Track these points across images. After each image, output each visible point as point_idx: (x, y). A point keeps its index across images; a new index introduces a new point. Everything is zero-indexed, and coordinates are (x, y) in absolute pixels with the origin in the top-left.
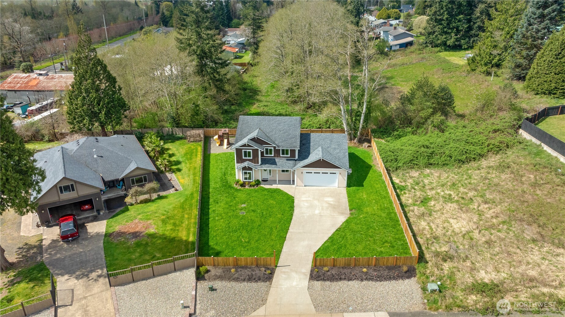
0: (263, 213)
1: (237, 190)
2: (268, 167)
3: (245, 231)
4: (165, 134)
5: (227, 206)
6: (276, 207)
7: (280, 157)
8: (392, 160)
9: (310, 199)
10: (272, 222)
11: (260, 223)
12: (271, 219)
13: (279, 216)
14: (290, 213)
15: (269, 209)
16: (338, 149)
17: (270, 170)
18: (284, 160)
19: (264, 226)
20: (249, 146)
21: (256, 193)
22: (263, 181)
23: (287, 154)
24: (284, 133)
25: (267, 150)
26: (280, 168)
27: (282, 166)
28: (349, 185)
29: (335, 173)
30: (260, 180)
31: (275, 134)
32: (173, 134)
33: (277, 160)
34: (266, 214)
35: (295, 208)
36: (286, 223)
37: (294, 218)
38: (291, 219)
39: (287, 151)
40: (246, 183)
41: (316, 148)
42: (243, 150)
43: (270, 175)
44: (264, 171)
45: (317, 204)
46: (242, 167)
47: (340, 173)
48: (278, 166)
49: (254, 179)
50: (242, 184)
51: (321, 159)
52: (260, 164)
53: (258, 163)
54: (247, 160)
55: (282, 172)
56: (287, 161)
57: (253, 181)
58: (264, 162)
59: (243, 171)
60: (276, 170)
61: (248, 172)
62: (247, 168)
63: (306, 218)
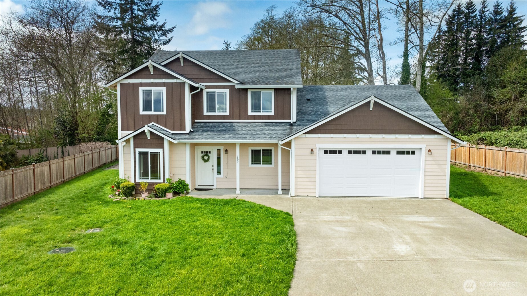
0: (152, 250)
1: (107, 203)
5: (25, 231)
6: (220, 233)
7: (248, 117)
9: (347, 218)
10: (181, 286)
12: (183, 272)
13: (228, 260)
17: (219, 152)
18: (259, 126)
20: (158, 73)
22: (197, 189)
23: (267, 108)
24: (260, 67)
25: (211, 96)
26: (244, 138)
29: (413, 153)
30: (189, 183)
33: (237, 126)
34: (169, 253)
40: (143, 186)
42: (141, 89)
43: (219, 173)
44: (203, 161)
45: (386, 230)
46: (135, 137)
47: (429, 151)
48: (240, 136)
49: (167, 177)
50: (129, 188)
51: (372, 102)
52: (187, 131)
53: (183, 128)
54: (150, 119)
55: (252, 163)
56: (267, 128)
57: (166, 181)
58: (201, 130)
59: (138, 150)
60: (234, 145)
61: (150, 150)
62: (149, 138)
63: (361, 268)
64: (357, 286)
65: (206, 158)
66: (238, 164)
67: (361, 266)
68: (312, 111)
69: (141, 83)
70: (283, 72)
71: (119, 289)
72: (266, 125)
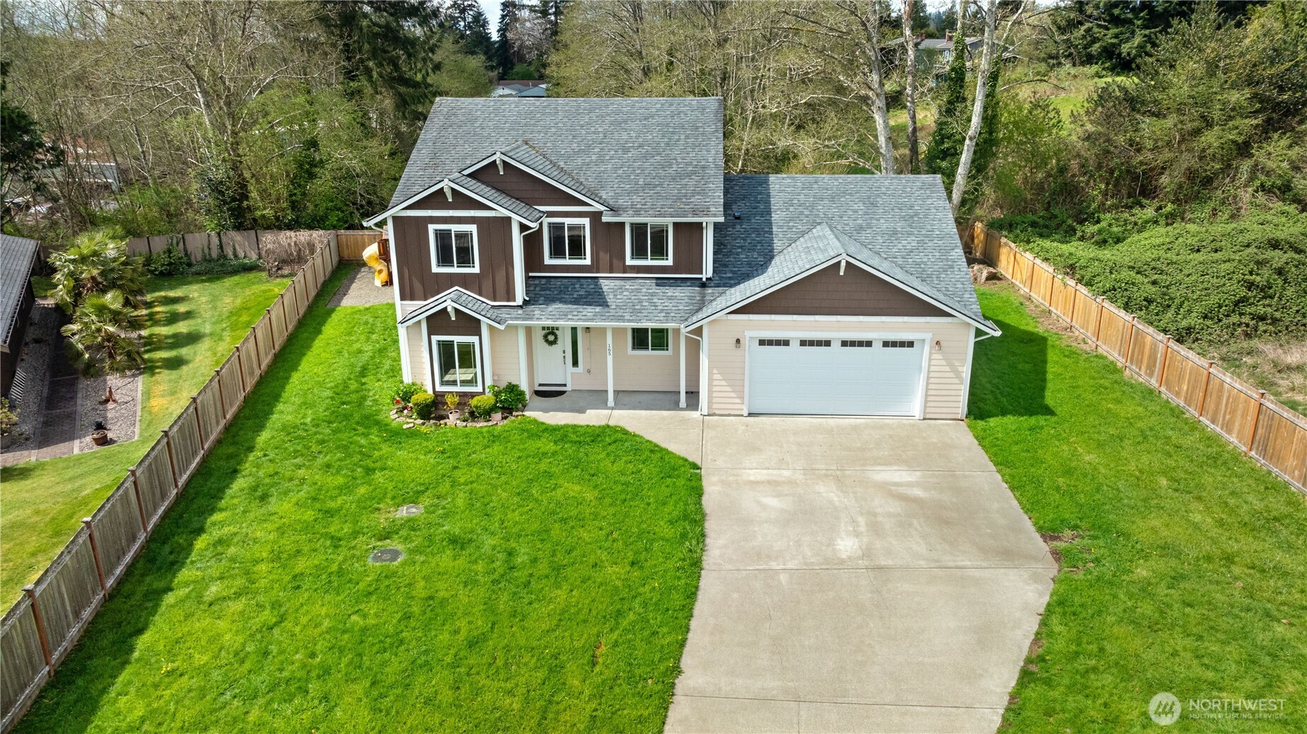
0: (510, 554)
1: (396, 436)
2: (564, 316)
3: (359, 688)
4: (197, 255)
5: (309, 515)
6: (596, 516)
7: (626, 269)
8: (1149, 301)
9: (786, 473)
10: (564, 617)
11: (481, 624)
12: (561, 594)
13: (614, 572)
14: (681, 552)
15: (556, 531)
16: (910, 234)
17: (574, 330)
18: (646, 286)
19: (507, 649)
20: (462, 201)
21: (497, 448)
22: (538, 393)
23: (660, 251)
24: (645, 157)
25: (557, 230)
26: (621, 319)
27: (634, 312)
28: (978, 410)
29: (911, 344)
30: (524, 386)
31: (601, 160)
32: (223, 256)
33: (606, 285)
34: (534, 560)
35: (710, 525)
36: (655, 619)
37: (709, 584)
38: (692, 595)
39: (659, 235)
40: (449, 399)
41: (803, 234)
42: (432, 228)
43: (575, 363)
44: (546, 345)
45: (837, 504)
46: (428, 318)
47: (938, 343)
48: (612, 312)
49: (489, 382)
50: (427, 405)
51: (843, 264)
52: (519, 301)
53: (510, 295)
54: (451, 280)
55: (634, 348)
56: (660, 290)
57: (487, 390)
58: (541, 295)
59: (435, 338)
60: (603, 330)
61: (457, 339)
62: (453, 319)
63: (784, 583)
64: (772, 613)
65: (551, 338)
66: (610, 359)
67: (783, 578)
68: (741, 247)
69: (431, 218)
70: (689, 175)
71: (494, 624)
72: (657, 285)
